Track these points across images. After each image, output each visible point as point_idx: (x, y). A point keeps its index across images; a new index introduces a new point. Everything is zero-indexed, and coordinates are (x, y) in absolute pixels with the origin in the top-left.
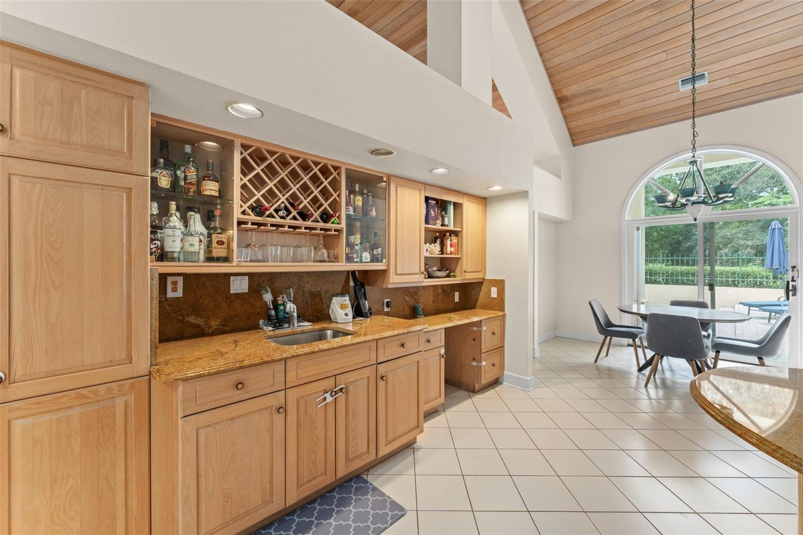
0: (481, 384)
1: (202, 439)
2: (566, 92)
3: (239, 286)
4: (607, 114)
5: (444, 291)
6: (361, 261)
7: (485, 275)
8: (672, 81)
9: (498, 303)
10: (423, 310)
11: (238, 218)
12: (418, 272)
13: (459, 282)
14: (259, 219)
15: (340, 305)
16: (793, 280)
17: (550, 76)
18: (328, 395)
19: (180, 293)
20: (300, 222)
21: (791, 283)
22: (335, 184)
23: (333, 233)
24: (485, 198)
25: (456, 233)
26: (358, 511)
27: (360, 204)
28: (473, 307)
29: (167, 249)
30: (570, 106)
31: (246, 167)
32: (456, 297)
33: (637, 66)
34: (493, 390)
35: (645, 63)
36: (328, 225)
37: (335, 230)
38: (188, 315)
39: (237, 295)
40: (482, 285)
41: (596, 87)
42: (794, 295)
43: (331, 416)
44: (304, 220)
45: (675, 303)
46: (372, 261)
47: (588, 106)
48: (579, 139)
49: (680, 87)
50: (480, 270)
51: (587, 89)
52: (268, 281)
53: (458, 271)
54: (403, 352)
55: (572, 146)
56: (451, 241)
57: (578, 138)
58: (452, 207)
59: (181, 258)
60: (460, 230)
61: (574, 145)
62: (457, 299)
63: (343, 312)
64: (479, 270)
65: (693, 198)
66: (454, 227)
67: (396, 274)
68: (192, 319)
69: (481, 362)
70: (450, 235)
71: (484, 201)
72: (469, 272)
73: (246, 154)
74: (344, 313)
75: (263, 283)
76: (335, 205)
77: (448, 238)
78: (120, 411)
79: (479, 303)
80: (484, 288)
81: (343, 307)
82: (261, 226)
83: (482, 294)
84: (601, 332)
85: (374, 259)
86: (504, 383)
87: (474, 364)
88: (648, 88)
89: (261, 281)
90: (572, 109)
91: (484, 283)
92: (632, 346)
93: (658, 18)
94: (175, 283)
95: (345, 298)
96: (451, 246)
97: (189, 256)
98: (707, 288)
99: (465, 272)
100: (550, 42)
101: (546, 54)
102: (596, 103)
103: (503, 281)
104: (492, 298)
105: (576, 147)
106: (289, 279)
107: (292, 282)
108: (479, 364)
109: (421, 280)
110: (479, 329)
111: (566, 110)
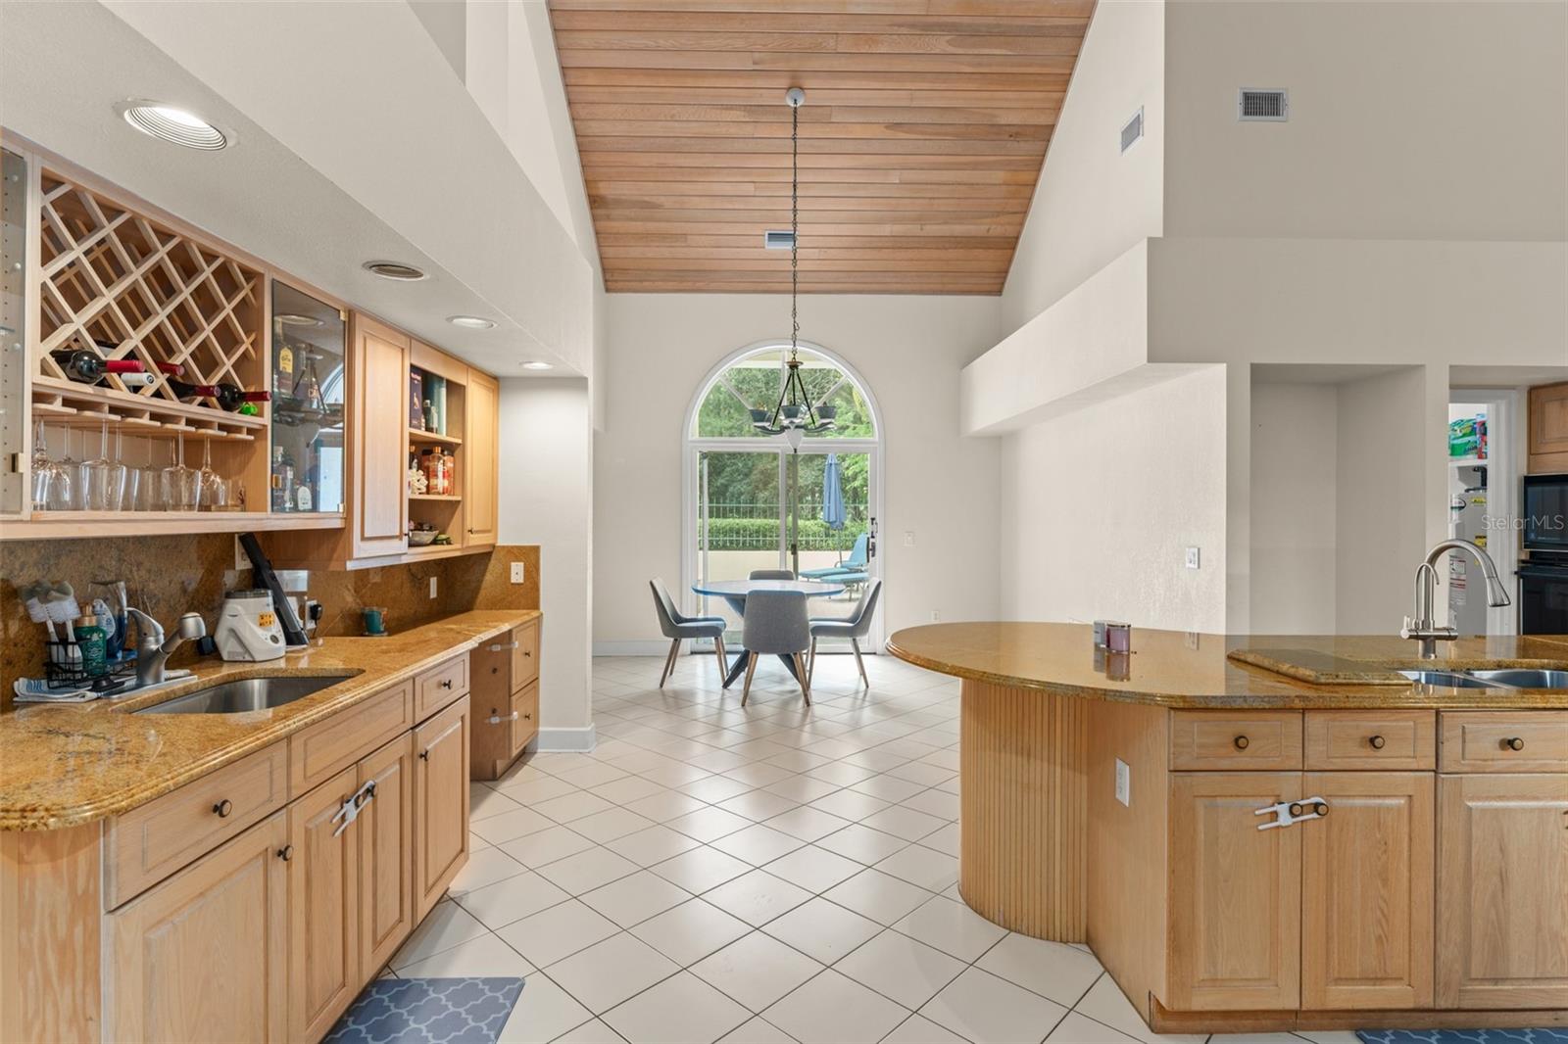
0: (510, 757)
2: (605, 189)
4: (666, 252)
5: (412, 575)
6: (295, 509)
7: (496, 538)
8: (757, 229)
9: (528, 596)
11: (33, 384)
12: (397, 532)
13: (458, 554)
14: (79, 390)
15: (258, 617)
16: (873, 537)
17: (582, 151)
18: (350, 806)
20: (177, 406)
21: (871, 540)
23: (244, 436)
24: (496, 378)
25: (449, 448)
26: (432, 1023)
27: (290, 370)
28: (466, 607)
30: (608, 218)
32: (432, 590)
33: (717, 189)
34: (526, 767)
35: (728, 189)
36: (235, 418)
37: (250, 431)
40: (490, 560)
41: (654, 199)
42: (873, 555)
43: (352, 853)
44: (182, 399)
45: (757, 576)
47: (638, 226)
48: (616, 281)
49: (767, 242)
50: (489, 528)
51: (639, 198)
52: (36, 564)
53: (453, 531)
54: (445, 698)
55: (604, 290)
56: (444, 465)
57: (615, 278)
58: (444, 391)
60: (460, 441)
61: (607, 290)
62: (433, 594)
63: (265, 633)
65: (797, 421)
66: (447, 435)
67: (363, 538)
69: (510, 714)
70: (442, 452)
71: (496, 383)
72: (478, 532)
74: (269, 634)
75: (21, 570)
77: (439, 459)
79: (483, 593)
80: (494, 567)
81: (264, 621)
82: (128, 416)
83: (488, 578)
84: (666, 634)
86: (539, 750)
87: (495, 720)
88: (727, 229)
89: (17, 566)
90: (613, 224)
91: (493, 555)
92: (713, 653)
93: (748, 130)
95: (265, 599)
96: (444, 476)
98: (789, 553)
99: (471, 531)
100: (590, 89)
101: (579, 106)
102: (652, 226)
103: (536, 549)
104: (513, 584)
105: (608, 295)
106: (93, 557)
107: (101, 567)
108: (506, 719)
109: (402, 551)
110: (506, 647)
111: (602, 224)
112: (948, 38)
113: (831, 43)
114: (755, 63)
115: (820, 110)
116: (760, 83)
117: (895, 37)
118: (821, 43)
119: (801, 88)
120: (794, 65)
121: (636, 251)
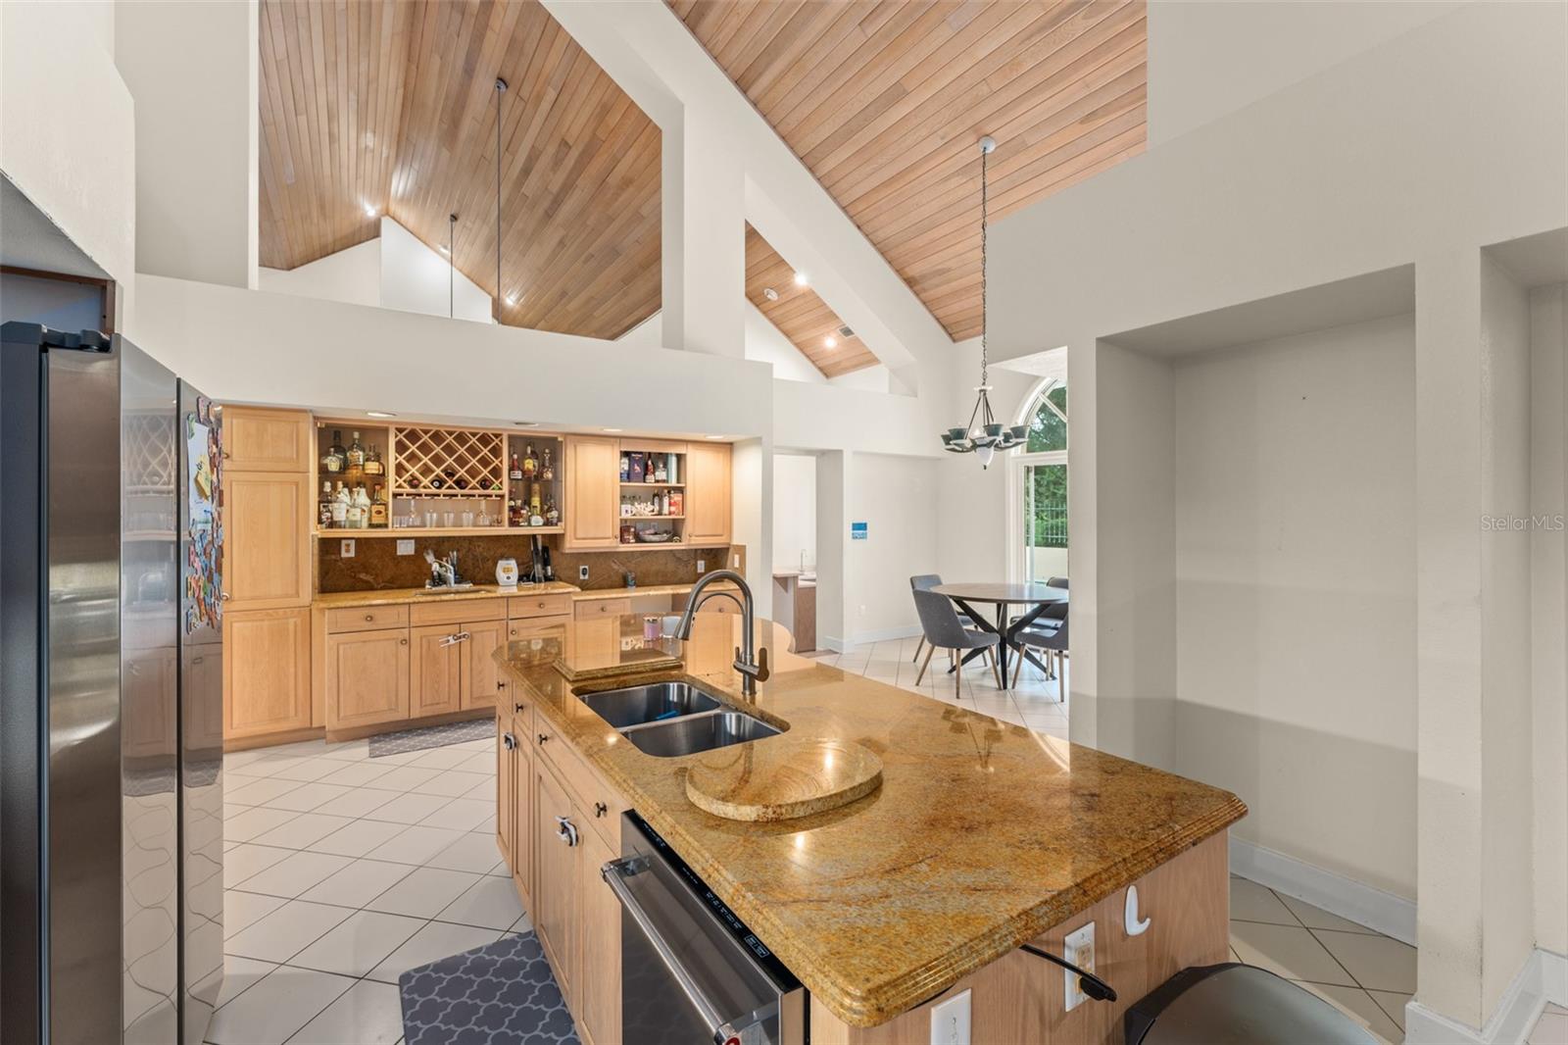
1: (341, 652)
2: (914, 270)
3: (406, 549)
6: (530, 526)
7: (731, 539)
10: (634, 579)
11: (394, 491)
12: (611, 535)
13: (683, 548)
14: (413, 491)
15: (502, 568)
17: (883, 254)
18: (450, 638)
19: (352, 554)
20: (457, 491)
22: (496, 452)
23: (494, 498)
24: (731, 444)
25: (679, 489)
29: (335, 519)
30: (925, 290)
31: (401, 448)
32: (699, 568)
36: (489, 491)
37: (497, 496)
38: (359, 572)
39: (404, 557)
40: (729, 552)
41: (943, 266)
43: (455, 656)
44: (462, 488)
46: (545, 524)
47: (946, 289)
48: (956, 333)
50: (722, 534)
51: (934, 269)
52: (431, 544)
53: (685, 535)
54: (542, 612)
55: (952, 342)
56: (670, 499)
57: (953, 331)
58: (673, 459)
59: (347, 526)
60: (686, 485)
61: (954, 341)
62: (701, 570)
64: (720, 532)
66: (676, 483)
67: (576, 539)
68: (362, 576)
70: (669, 492)
71: (728, 448)
72: (700, 536)
73: (401, 436)
75: (429, 546)
76: (496, 472)
77: (666, 496)
78: (291, 627)
80: (730, 557)
81: (506, 570)
82: (417, 496)
85: (548, 523)
89: (427, 544)
90: (932, 292)
91: (729, 549)
94: (348, 545)
95: (511, 561)
96: (670, 504)
97: (354, 525)
99: (695, 535)
102: (954, 285)
103: (744, 547)
105: (957, 344)
109: (614, 545)
111: (923, 295)
112: (1080, 16)
113: (985, 89)
114: (942, 138)
115: (1014, 143)
116: (955, 150)
117: (1032, 49)
118: (977, 95)
119: (987, 135)
120: (970, 123)
121: (956, 307)
